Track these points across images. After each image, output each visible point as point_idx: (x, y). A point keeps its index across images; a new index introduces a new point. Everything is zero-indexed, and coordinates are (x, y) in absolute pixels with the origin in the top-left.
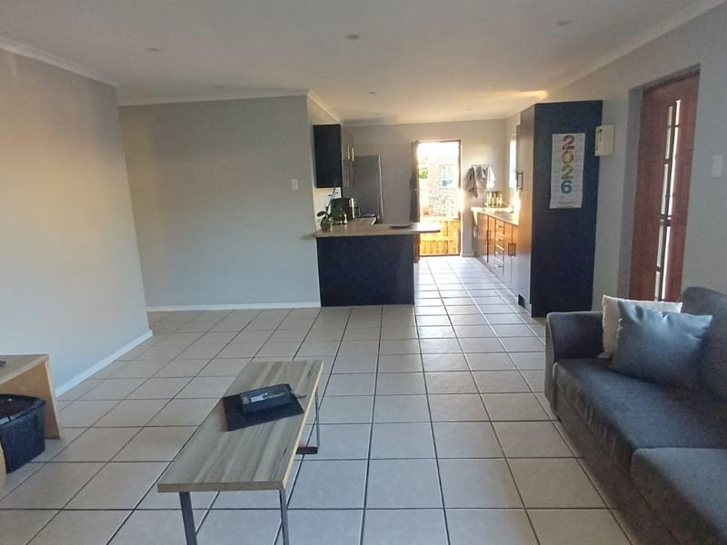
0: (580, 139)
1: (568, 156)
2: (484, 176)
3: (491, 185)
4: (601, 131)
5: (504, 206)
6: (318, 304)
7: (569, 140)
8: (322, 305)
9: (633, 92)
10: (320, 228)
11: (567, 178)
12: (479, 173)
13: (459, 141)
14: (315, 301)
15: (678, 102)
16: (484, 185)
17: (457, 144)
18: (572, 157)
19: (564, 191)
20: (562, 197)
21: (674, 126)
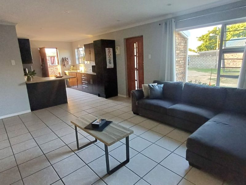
0: (111, 49)
1: (109, 54)
2: (67, 60)
3: (70, 63)
4: (117, 48)
5: (76, 70)
6: (30, 111)
7: (109, 50)
8: (31, 111)
9: (124, 39)
10: (26, 80)
11: (110, 60)
12: (66, 60)
13: (57, 48)
14: (29, 110)
15: (137, 43)
16: (68, 64)
17: (55, 49)
18: (110, 55)
19: (110, 64)
20: (109, 65)
21: (136, 48)
